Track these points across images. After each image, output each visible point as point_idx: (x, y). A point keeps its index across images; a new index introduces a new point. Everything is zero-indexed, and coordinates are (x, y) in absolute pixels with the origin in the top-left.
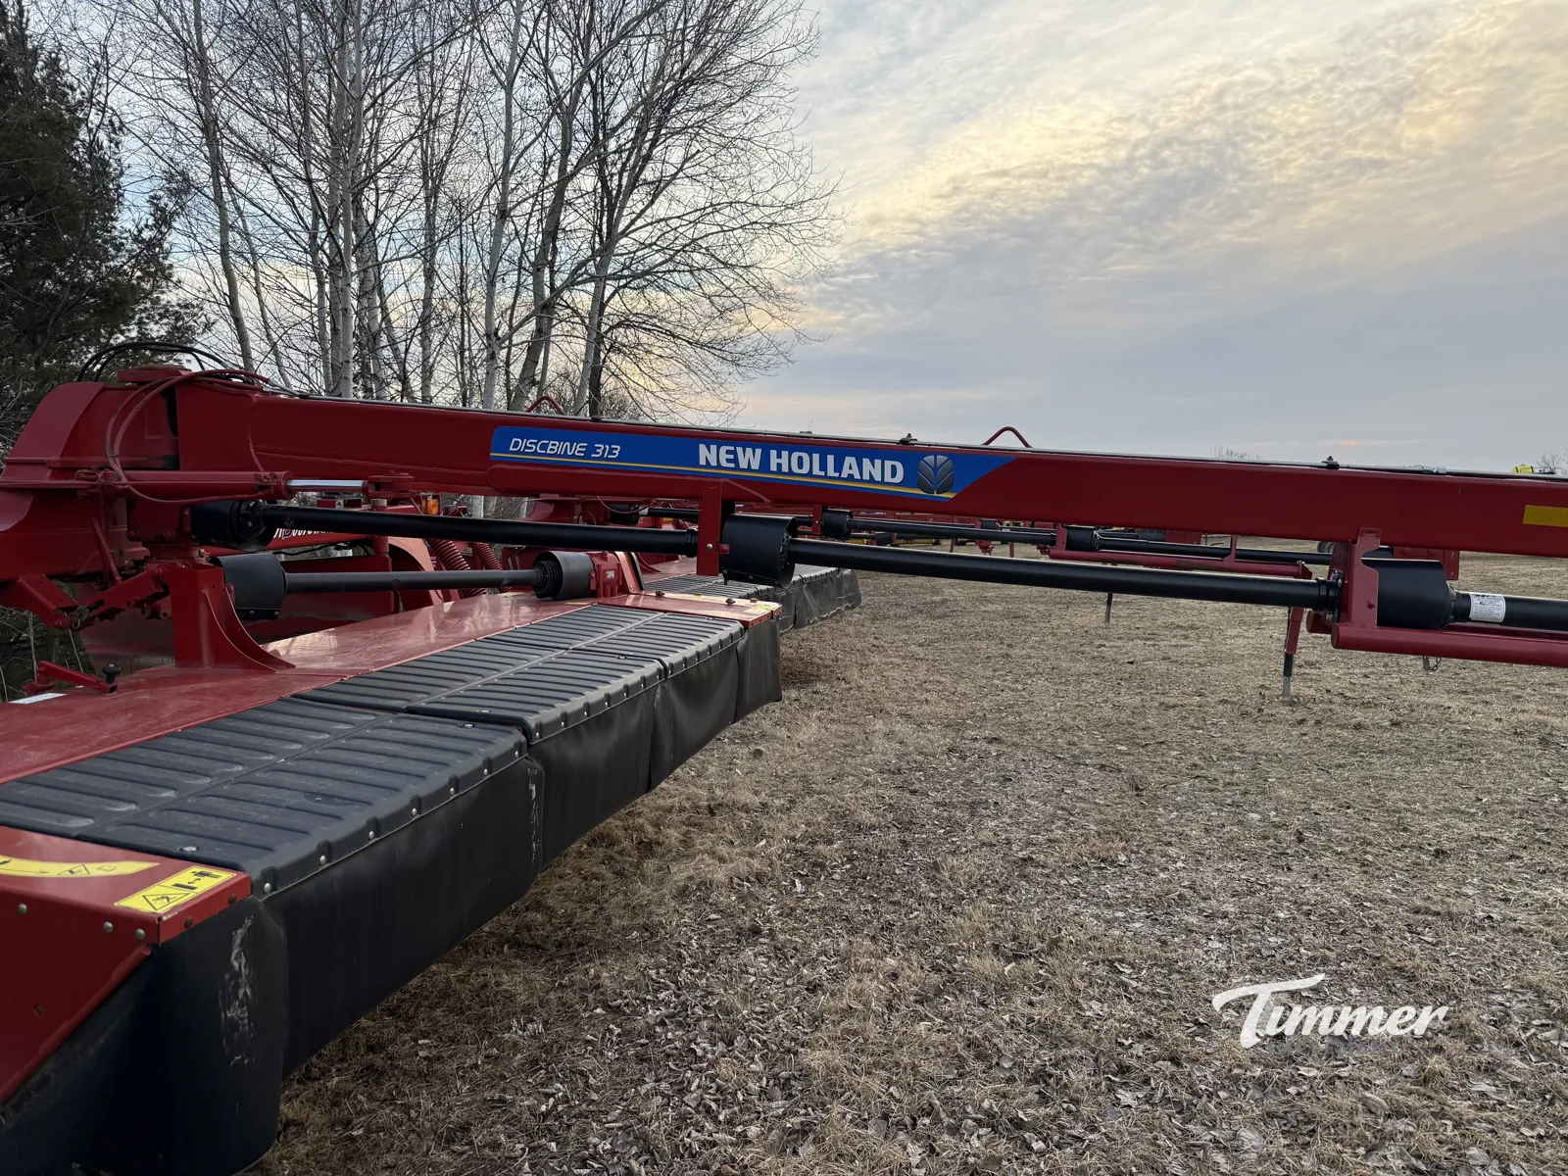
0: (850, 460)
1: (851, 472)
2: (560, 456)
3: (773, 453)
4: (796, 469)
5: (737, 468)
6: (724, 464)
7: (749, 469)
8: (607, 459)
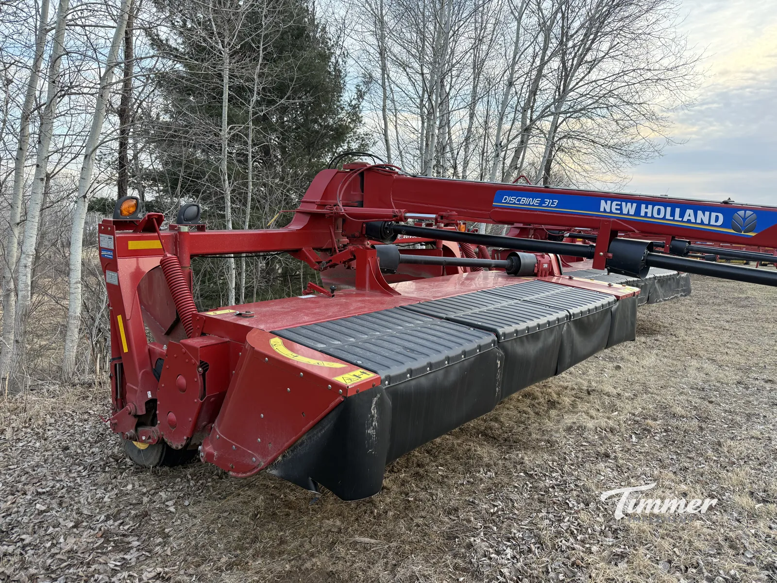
0: (689, 212)
1: (689, 218)
2: (526, 205)
3: (643, 206)
4: (655, 215)
5: (621, 213)
6: (614, 210)
7: (628, 214)
8: (551, 207)
